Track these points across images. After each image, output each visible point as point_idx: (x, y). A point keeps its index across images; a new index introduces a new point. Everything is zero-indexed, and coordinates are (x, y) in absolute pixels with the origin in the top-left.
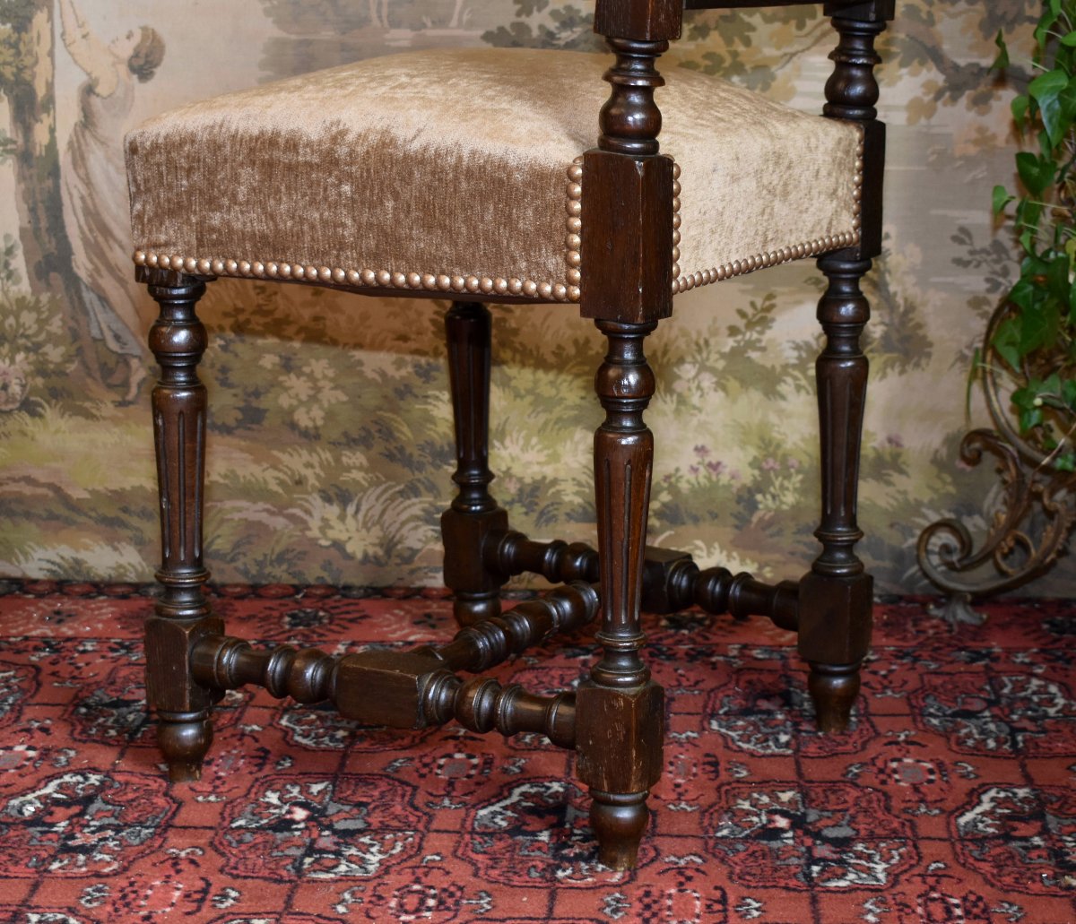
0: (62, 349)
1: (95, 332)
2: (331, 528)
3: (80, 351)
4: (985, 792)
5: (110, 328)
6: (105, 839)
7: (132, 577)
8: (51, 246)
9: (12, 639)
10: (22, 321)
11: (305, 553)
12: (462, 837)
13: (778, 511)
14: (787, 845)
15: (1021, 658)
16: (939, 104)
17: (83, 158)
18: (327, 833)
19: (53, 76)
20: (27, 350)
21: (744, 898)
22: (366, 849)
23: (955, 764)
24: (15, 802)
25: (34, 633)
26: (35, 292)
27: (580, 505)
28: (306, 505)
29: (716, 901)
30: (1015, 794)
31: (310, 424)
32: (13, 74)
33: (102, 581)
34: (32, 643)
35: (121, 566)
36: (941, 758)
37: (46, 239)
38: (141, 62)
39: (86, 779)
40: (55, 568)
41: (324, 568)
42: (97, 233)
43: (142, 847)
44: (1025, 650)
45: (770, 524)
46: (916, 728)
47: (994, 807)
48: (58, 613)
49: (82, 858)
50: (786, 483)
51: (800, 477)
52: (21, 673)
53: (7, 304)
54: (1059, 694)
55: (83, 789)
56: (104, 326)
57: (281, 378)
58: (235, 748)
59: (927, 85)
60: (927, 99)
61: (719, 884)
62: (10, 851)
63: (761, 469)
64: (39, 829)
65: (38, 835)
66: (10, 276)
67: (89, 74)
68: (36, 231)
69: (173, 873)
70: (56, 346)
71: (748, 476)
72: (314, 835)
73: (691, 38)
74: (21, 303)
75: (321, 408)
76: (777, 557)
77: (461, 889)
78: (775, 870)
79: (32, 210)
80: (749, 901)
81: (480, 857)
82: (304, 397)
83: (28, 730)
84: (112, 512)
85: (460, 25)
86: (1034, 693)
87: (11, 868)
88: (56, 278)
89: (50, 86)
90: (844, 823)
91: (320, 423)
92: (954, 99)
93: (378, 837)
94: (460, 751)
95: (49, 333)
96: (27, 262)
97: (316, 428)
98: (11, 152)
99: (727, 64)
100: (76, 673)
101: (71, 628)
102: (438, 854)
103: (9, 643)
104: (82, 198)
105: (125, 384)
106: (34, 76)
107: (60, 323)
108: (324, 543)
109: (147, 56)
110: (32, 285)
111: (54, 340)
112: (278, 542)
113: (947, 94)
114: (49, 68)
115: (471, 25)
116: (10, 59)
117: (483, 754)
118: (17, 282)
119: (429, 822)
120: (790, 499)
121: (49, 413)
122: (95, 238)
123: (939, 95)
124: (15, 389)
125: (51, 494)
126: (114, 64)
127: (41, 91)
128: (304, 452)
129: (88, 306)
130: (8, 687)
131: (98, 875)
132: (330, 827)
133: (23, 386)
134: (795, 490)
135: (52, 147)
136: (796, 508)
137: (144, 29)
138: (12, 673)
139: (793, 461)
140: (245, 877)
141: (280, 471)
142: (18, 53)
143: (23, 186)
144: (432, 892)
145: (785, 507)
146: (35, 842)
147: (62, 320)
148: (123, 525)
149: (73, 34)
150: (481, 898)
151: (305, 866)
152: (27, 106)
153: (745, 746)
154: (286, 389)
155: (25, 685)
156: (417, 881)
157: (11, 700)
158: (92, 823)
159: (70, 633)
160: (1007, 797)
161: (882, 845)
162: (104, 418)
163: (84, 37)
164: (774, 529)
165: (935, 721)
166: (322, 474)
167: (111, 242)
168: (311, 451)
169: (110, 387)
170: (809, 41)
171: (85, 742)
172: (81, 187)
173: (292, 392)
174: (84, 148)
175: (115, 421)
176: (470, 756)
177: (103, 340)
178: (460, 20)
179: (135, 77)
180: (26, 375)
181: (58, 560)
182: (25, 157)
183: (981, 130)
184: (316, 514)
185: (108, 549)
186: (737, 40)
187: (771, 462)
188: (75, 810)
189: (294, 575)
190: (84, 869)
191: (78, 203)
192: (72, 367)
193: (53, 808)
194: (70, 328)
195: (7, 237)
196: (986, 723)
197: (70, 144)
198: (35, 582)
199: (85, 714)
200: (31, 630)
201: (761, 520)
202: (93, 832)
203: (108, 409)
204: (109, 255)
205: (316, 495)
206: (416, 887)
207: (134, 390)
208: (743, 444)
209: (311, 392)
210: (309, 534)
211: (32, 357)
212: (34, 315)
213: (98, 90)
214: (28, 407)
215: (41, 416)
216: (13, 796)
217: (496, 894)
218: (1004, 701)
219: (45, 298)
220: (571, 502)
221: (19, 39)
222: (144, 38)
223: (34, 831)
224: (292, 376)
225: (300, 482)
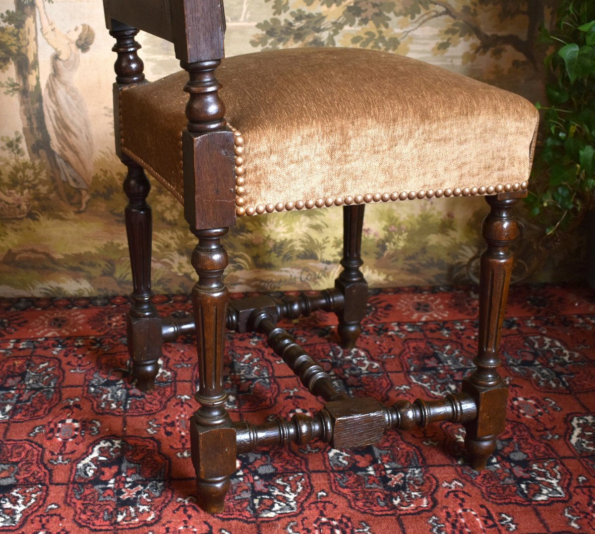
0: (47, 187)
1: (63, 178)
2: (184, 267)
3: (56, 188)
4: (572, 420)
5: (71, 176)
6: (139, 493)
7: (86, 295)
8: (39, 136)
9: (40, 340)
10: (26, 174)
11: (171, 280)
12: (329, 475)
13: (396, 250)
14: (498, 469)
15: (530, 324)
16: (477, 55)
17: (54, 92)
18: (256, 478)
19: (37, 50)
20: (29, 188)
21: (500, 514)
22: (283, 489)
23: (544, 399)
24: (80, 465)
25: (49, 335)
26: (32, 159)
27: (303, 251)
28: (171, 257)
29: (487, 518)
30: (587, 420)
31: (172, 218)
32: (16, 50)
33: (72, 297)
34: (51, 342)
35: (80, 290)
36: (534, 395)
37: (37, 133)
38: (83, 42)
39: (113, 444)
40: (48, 292)
41: (180, 286)
42: (62, 129)
43: (162, 498)
44: (529, 318)
45: (392, 256)
46: (511, 374)
47: (582, 430)
48: (56, 319)
49: (132, 510)
50: (400, 237)
51: (406, 234)
52: (52, 364)
53: (18, 166)
54: (563, 348)
55: (113, 452)
56: (68, 175)
57: (157, 197)
58: (181, 413)
59: (472, 46)
60: (472, 52)
61: (481, 503)
62: (90, 507)
63: (388, 231)
64: (100, 486)
65: (102, 492)
66: (19, 152)
67: (56, 49)
68: (31, 129)
69: (187, 519)
70: (44, 185)
71: (382, 234)
72: (252, 481)
73: (360, 24)
74: (25, 165)
75: (177, 211)
76: (395, 271)
77: (349, 519)
78: (504, 489)
79: (29, 119)
80: (504, 516)
81: (345, 491)
82: (169, 206)
83: (68, 407)
84: (75, 264)
85: (245, 21)
86: (551, 347)
87: (96, 522)
88: (42, 152)
89: (36, 56)
90: (517, 449)
91: (177, 218)
92: (484, 52)
93: (286, 479)
94: (298, 408)
95: (40, 180)
96: (27, 145)
97: (175, 220)
98: (17, 90)
99: (376, 37)
100: (80, 362)
101: (67, 330)
102: (323, 491)
103: (39, 342)
104: (54, 112)
105: (80, 203)
106: (27, 51)
107: (45, 174)
108: (180, 274)
109: (85, 39)
110: (30, 156)
111: (42, 182)
112: (157, 275)
113: (482, 50)
114: (35, 46)
115: (250, 20)
116: (15, 42)
117: (310, 409)
118: (23, 155)
119: (307, 464)
120: (401, 244)
121: (41, 218)
122: (62, 132)
123: (477, 50)
124: (24, 207)
125: (44, 257)
126: (68, 44)
127: (31, 59)
128: (169, 232)
129: (59, 165)
130: (48, 375)
131: (146, 524)
132: (256, 473)
133: (28, 206)
134: (404, 240)
135: (38, 86)
136: (405, 249)
137: (84, 25)
138: (46, 364)
139: (403, 227)
140: (228, 519)
141: (158, 241)
142: (19, 39)
143: (23, 107)
144: (335, 523)
145: (399, 248)
146: (101, 499)
147: (47, 173)
148: (81, 270)
149: (48, 29)
150: (364, 528)
151: (257, 507)
152: (25, 66)
153: (436, 393)
154: (160, 202)
155: (56, 372)
156: (322, 515)
157: (52, 384)
158: (128, 480)
159: (67, 333)
160: (584, 423)
161: (546, 464)
162: (70, 220)
163: (53, 30)
164: (394, 259)
165: (517, 369)
166: (178, 242)
167: (70, 134)
168: (173, 231)
169: (72, 204)
170: (416, 25)
171: (102, 414)
172: (53, 106)
173: (163, 204)
174: (54, 86)
175: (75, 221)
176: (305, 411)
177: (68, 182)
178: (245, 18)
179: (80, 50)
180: (29, 200)
181: (49, 288)
182: (24, 92)
183: (497, 67)
184: (176, 261)
185: (74, 282)
186: (381, 25)
187: (393, 227)
188: (114, 469)
189: (166, 290)
190: (137, 520)
191: (52, 114)
192: (52, 196)
193: (103, 469)
194: (51, 177)
195: (17, 133)
196: (540, 369)
197: (47, 85)
198: (39, 299)
199: (94, 392)
200: (47, 333)
201: (388, 254)
202: (131, 487)
203: (72, 215)
204: (69, 140)
205: (175, 252)
206: (324, 520)
207: (84, 205)
208: (380, 220)
209: (173, 203)
210: (173, 270)
211: (32, 191)
212: (32, 171)
213: (61, 57)
214: (31, 216)
215: (38, 220)
216: (78, 460)
217: (371, 523)
218: (540, 353)
219: (37, 162)
220: (299, 250)
221: (19, 32)
222: (84, 31)
223: (98, 487)
224: (163, 196)
225: (168, 246)
